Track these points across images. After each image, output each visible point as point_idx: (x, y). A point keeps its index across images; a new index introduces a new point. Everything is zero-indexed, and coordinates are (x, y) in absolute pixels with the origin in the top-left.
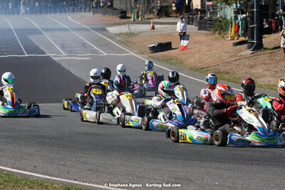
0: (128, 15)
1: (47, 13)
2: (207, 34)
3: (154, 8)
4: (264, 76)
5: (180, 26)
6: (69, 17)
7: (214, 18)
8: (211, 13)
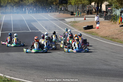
0: (74, 14)
1: (39, 13)
2: (108, 22)
3: (85, 10)
5: (96, 18)
6: (49, 15)
7: (111, 15)
8: (110, 13)
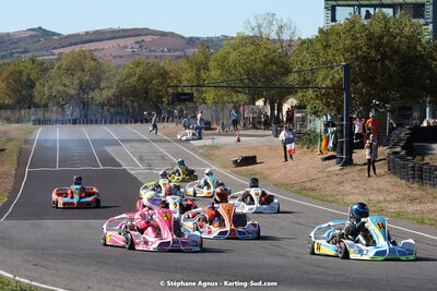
0: (213, 127)
1: (127, 123)
4: (352, 193)
8: (301, 125)
